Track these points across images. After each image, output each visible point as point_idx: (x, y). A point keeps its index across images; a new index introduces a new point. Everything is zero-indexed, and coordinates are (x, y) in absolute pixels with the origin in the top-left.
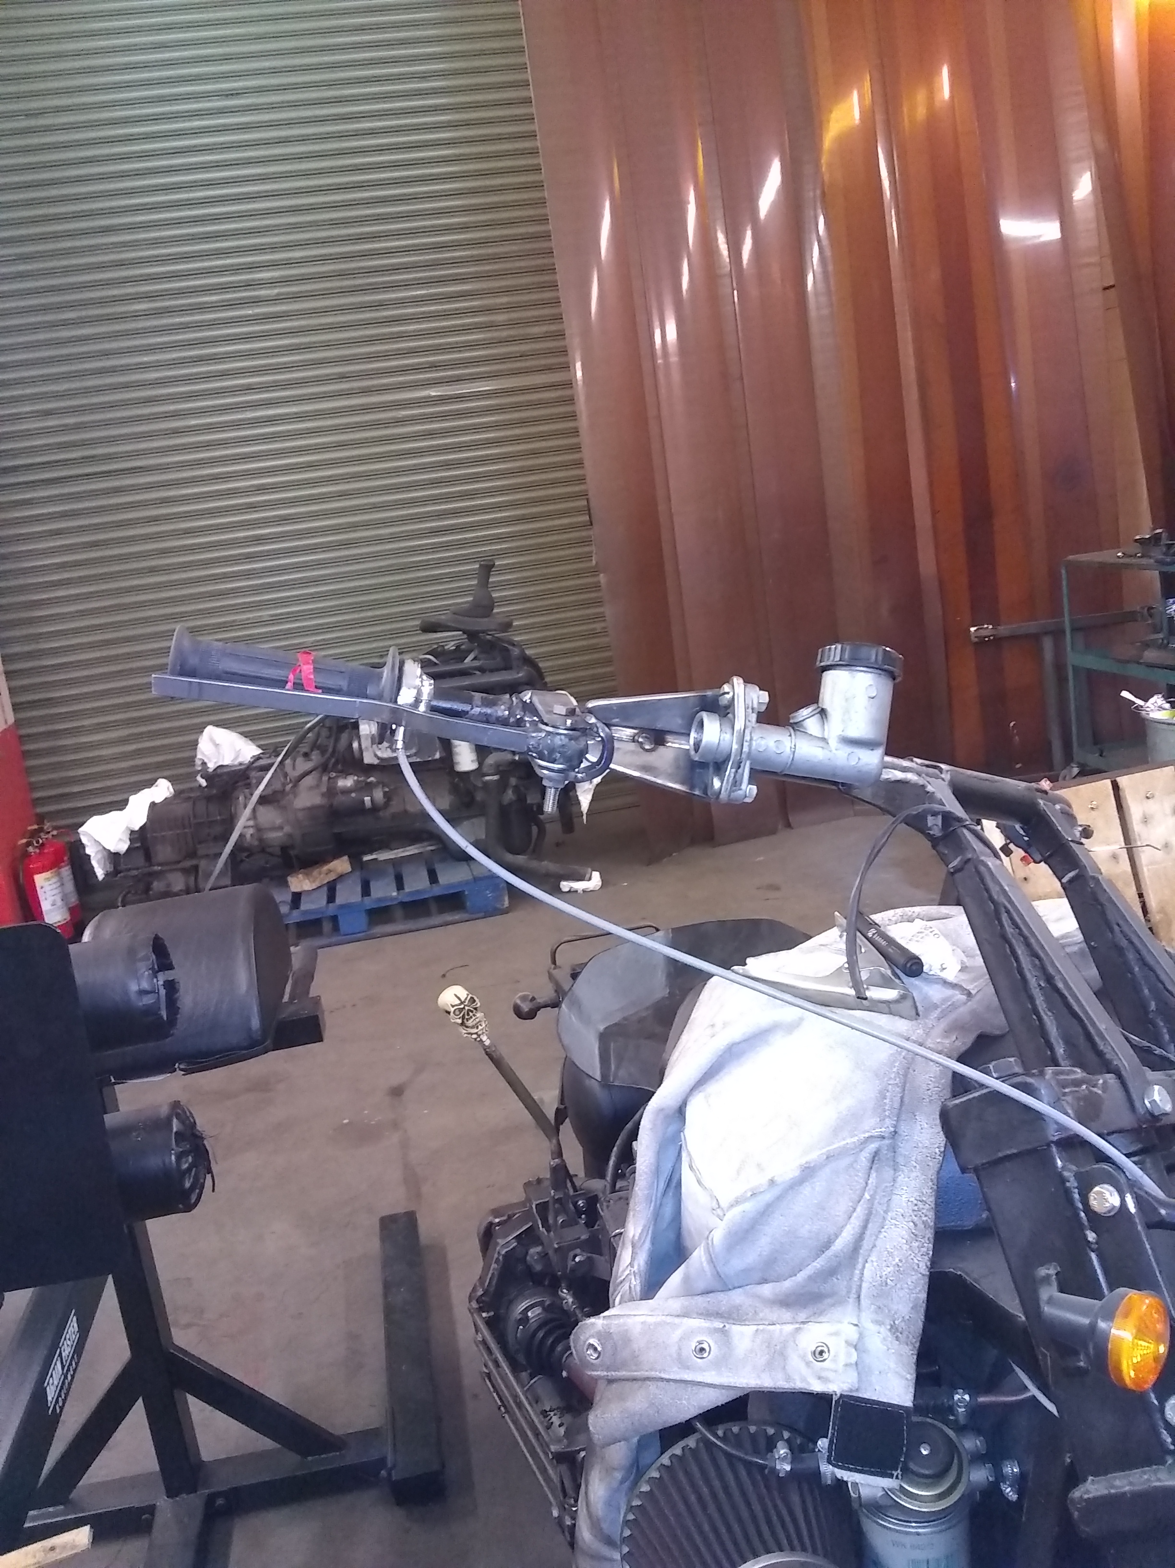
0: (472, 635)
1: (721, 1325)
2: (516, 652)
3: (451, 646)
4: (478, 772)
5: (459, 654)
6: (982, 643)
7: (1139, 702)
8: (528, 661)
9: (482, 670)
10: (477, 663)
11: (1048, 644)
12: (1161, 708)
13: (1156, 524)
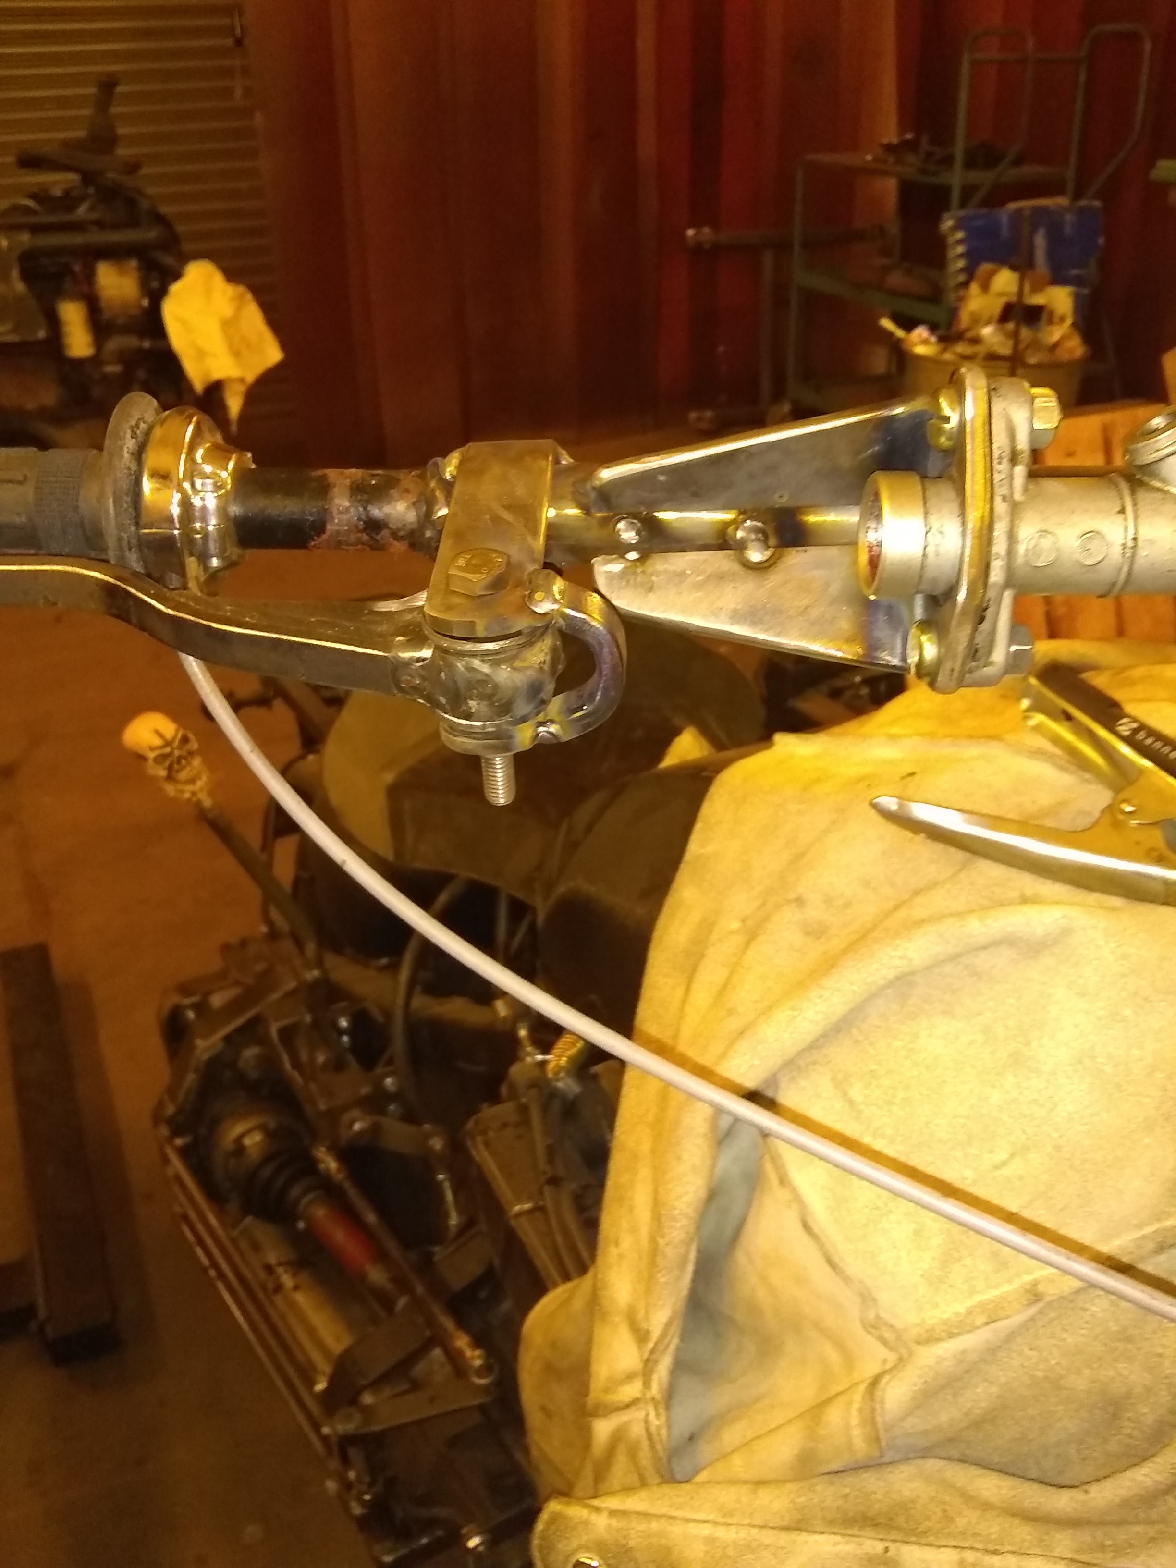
0: (88, 177)
1: (879, 1547)
2: (145, 204)
3: (57, 192)
4: (96, 360)
5: (69, 201)
6: (698, 250)
7: (900, 333)
8: (160, 219)
9: (100, 224)
10: (94, 216)
11: (768, 260)
12: (925, 342)
13: (902, 127)
